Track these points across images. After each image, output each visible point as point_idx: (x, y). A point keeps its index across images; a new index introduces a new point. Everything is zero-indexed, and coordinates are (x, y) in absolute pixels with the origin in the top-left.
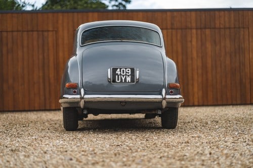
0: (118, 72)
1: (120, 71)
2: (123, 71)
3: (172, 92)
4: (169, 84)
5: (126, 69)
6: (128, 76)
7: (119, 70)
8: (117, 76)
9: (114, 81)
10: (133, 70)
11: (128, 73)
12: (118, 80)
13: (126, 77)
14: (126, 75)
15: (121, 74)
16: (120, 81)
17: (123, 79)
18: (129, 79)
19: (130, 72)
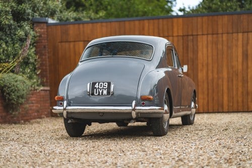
0: (97, 86)
1: (99, 85)
2: (101, 84)
3: (143, 104)
4: (141, 97)
5: (103, 83)
6: (105, 89)
7: (97, 84)
8: (95, 90)
9: (93, 94)
10: (109, 84)
11: (105, 87)
12: (96, 93)
13: (103, 91)
14: (103, 88)
15: (98, 88)
16: (97, 94)
17: (101, 92)
18: (105, 92)
19: (107, 86)
